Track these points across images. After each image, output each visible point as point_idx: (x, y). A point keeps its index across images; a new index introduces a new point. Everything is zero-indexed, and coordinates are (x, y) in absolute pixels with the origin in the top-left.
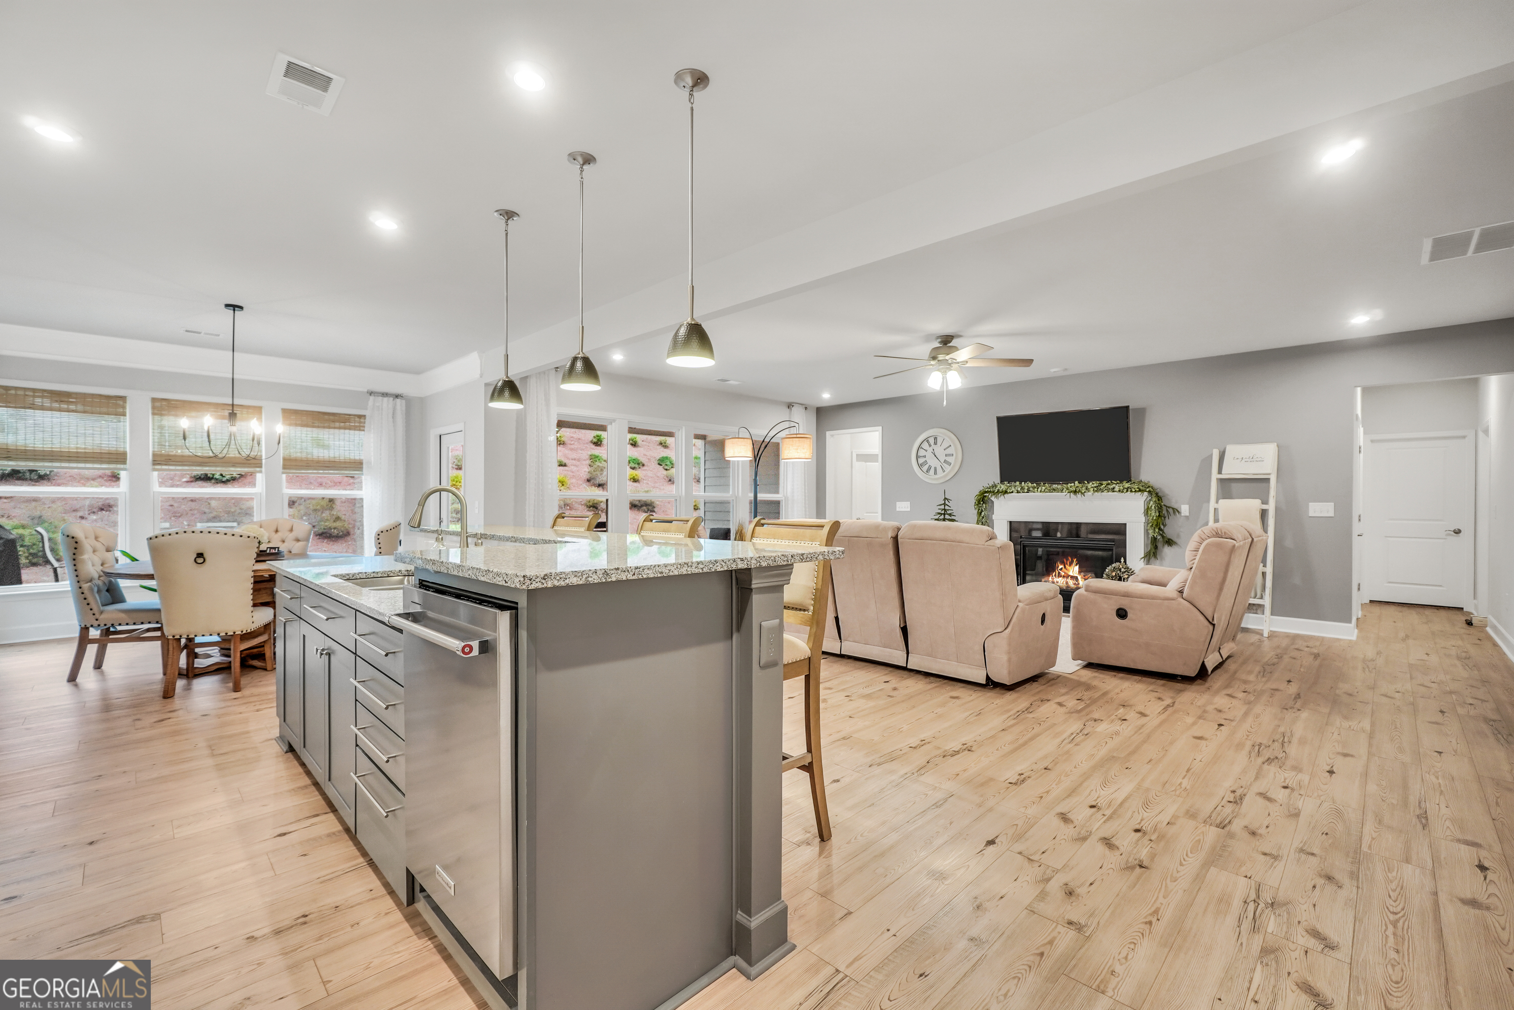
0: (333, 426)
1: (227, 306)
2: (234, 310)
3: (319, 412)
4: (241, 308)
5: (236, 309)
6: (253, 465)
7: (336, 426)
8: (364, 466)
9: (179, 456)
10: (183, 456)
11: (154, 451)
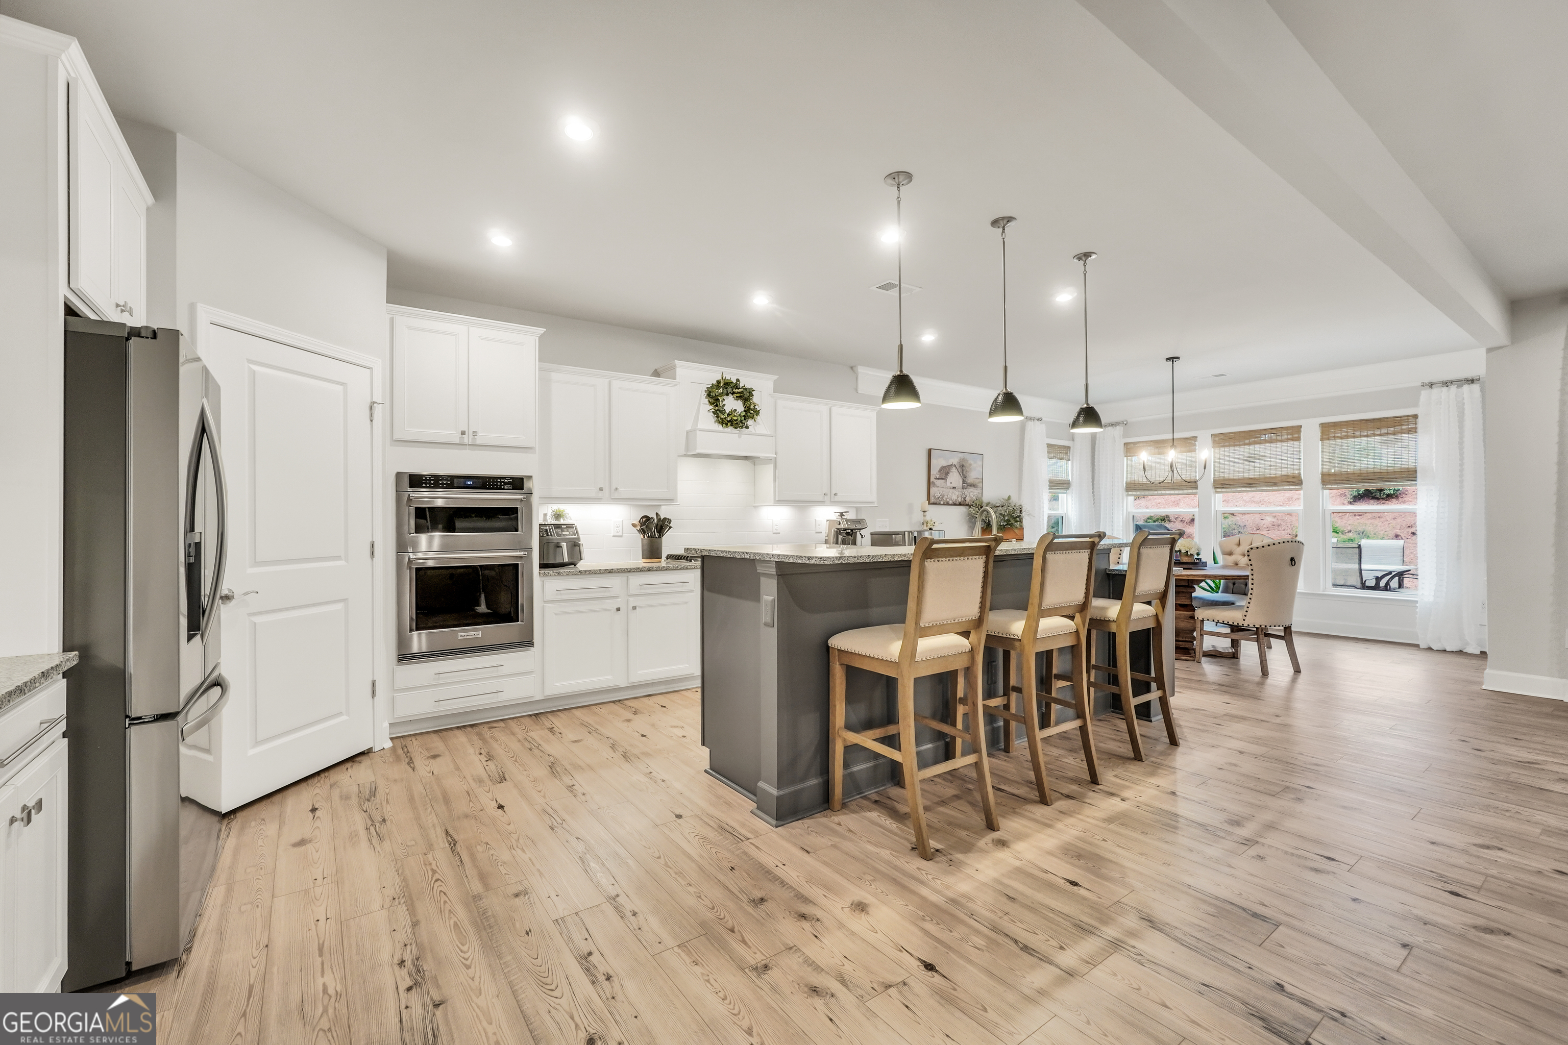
0: (1379, 433)
1: (1168, 359)
2: (1173, 361)
3: (1361, 420)
4: (1178, 358)
5: (1174, 360)
6: (1291, 483)
7: (1382, 432)
8: (1419, 475)
9: (1231, 480)
10: (1234, 480)
11: (1214, 478)
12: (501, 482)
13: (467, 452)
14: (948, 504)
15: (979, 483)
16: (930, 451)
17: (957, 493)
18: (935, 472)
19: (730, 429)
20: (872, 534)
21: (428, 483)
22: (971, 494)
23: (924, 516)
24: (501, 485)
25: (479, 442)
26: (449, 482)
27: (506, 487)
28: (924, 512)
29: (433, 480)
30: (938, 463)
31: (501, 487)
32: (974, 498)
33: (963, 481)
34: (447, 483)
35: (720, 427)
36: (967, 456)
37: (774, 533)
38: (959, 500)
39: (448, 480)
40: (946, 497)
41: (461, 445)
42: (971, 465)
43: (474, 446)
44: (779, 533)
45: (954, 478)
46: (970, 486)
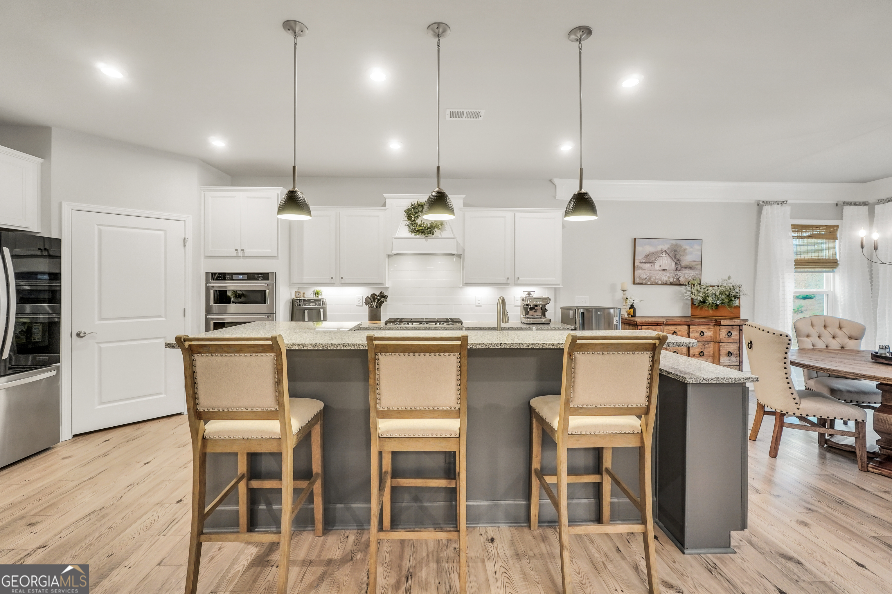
12: (257, 276)
13: (241, 261)
14: (656, 284)
15: (697, 265)
16: (635, 239)
17: (668, 275)
18: (639, 257)
19: (420, 236)
20: (562, 308)
21: (220, 278)
22: (685, 275)
23: (624, 294)
24: (257, 278)
25: (246, 255)
26: (230, 277)
27: (260, 279)
28: (624, 291)
29: (222, 276)
30: (642, 250)
31: (257, 279)
32: (690, 278)
33: (676, 263)
34: (229, 278)
35: (413, 235)
36: (678, 242)
37: (476, 306)
38: (671, 280)
39: (230, 276)
40: (654, 278)
41: (237, 257)
42: (685, 250)
43: (244, 257)
44: (481, 306)
45: (666, 262)
46: (686, 268)
